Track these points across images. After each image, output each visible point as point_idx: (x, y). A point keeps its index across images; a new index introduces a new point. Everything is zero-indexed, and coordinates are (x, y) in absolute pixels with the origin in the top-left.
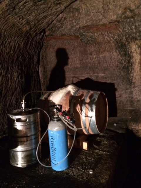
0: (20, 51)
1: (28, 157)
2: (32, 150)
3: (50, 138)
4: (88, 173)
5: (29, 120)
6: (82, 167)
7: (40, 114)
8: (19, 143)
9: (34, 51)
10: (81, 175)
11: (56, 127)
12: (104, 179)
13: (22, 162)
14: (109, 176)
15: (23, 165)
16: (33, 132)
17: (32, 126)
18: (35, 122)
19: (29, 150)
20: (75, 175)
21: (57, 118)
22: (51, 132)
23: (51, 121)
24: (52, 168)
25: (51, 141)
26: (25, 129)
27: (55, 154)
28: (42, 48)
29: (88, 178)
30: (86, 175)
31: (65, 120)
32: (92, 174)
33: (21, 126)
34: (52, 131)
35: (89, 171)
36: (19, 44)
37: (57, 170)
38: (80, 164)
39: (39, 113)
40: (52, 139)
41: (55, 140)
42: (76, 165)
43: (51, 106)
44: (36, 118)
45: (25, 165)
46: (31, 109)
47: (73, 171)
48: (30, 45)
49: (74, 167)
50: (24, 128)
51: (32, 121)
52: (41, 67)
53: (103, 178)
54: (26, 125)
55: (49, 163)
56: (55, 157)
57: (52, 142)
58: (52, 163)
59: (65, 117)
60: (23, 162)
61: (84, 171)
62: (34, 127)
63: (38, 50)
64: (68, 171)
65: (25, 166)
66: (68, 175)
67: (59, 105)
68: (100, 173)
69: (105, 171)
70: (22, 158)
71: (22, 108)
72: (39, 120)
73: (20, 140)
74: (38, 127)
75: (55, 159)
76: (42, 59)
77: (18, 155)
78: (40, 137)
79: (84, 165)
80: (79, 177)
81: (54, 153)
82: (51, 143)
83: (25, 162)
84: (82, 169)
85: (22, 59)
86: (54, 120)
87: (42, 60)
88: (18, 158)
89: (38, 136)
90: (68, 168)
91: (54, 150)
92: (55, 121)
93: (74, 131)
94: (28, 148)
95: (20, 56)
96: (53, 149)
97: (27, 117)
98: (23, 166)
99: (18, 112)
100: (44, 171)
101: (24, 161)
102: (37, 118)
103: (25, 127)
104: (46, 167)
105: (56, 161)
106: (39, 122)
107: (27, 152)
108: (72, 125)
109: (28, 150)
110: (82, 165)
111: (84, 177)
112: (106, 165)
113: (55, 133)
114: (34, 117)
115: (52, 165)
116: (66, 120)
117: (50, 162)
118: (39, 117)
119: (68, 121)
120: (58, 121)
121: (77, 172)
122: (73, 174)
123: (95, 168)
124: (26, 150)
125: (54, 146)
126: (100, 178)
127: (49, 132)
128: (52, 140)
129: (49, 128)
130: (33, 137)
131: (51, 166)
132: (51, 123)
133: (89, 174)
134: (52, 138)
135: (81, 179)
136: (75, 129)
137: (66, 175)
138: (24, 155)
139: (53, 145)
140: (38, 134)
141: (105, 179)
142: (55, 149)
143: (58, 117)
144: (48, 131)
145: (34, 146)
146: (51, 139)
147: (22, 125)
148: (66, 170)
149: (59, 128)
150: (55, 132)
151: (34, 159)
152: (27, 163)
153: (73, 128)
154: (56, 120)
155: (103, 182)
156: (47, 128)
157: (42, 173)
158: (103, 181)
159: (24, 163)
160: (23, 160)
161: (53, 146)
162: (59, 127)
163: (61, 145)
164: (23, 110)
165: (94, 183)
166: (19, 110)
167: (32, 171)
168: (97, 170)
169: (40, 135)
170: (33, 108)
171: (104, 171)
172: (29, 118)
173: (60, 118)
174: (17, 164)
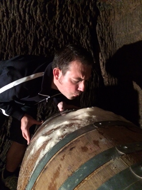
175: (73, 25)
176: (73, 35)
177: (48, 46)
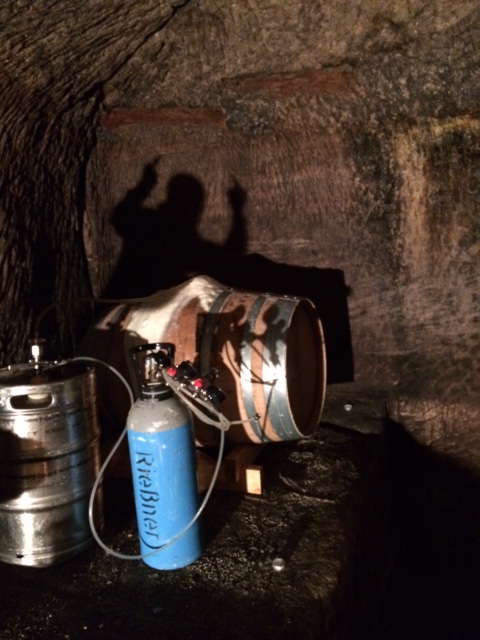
0: (13, 158)
1: (60, 528)
2: (70, 504)
3: (135, 458)
4: (268, 571)
5: (59, 400)
6: (249, 554)
7: (97, 379)
8: (25, 481)
9: (64, 161)
10: (247, 577)
11: (157, 420)
12: (323, 585)
13: (39, 546)
14: (339, 575)
15: (42, 557)
16: (73, 443)
17: (70, 422)
18: (80, 406)
19: (62, 506)
20: (224, 581)
21: (157, 389)
22: (140, 439)
23: (135, 400)
24: (144, 563)
25: (140, 470)
26: (46, 432)
27: (154, 513)
28: (93, 151)
29: (268, 585)
30: (263, 577)
31: (189, 394)
32: (281, 572)
33: (30, 424)
34: (144, 436)
35: (270, 565)
36: (8, 134)
37: (161, 568)
38: (239, 541)
39: (92, 376)
40: (143, 463)
41: (155, 464)
42: (225, 546)
43: (138, 348)
44: (84, 393)
45: (49, 556)
46: (63, 363)
47: (216, 567)
48: (50, 141)
49: (220, 553)
50: (41, 429)
51: (67, 402)
52: (88, 219)
53: (319, 585)
54: (47, 419)
55: (134, 546)
56: (153, 525)
57: (144, 471)
58: (143, 546)
59: (187, 383)
60: (40, 549)
61: (253, 563)
62: (77, 424)
63: (79, 159)
64: (202, 568)
65: (49, 562)
66: (202, 582)
67: (163, 345)
68: (308, 566)
69: (324, 559)
70: (38, 534)
71: (32, 358)
72: (94, 399)
73: (25, 470)
74: (91, 425)
75: (154, 532)
76: (94, 188)
77: (20, 524)
78: (97, 459)
79: (254, 546)
80: (238, 585)
81: (150, 510)
82: (141, 477)
83: (49, 548)
84: (247, 558)
85: (22, 187)
86: (149, 397)
87: (93, 193)
88: (20, 534)
89: (93, 456)
90: (200, 559)
91: (151, 499)
92: (153, 401)
93: (219, 431)
94: (58, 499)
95: (14, 177)
96: (147, 496)
97: (53, 389)
98: (40, 562)
99: (16, 375)
100: (117, 573)
101: (45, 546)
102: (88, 394)
103: (45, 424)
104: (124, 561)
105: (157, 536)
106: (94, 407)
107: (54, 512)
108: (211, 409)
109: (56, 504)
110: (246, 547)
111: (255, 586)
112: (328, 541)
113: (152, 441)
114: (76, 388)
115: (145, 550)
116: (193, 392)
117: (138, 541)
118: (92, 390)
119: (199, 396)
120: (161, 398)
121: (231, 570)
122: (219, 576)
123: (292, 554)
124: (49, 505)
125: (150, 485)
126: (310, 585)
127: (132, 439)
128: (143, 466)
129: (132, 426)
130: (74, 459)
131: (139, 553)
132: (137, 407)
133: (271, 575)
134: (144, 460)
135: (246, 593)
136: (223, 424)
137: (194, 582)
138: (43, 521)
139: (148, 482)
140: (92, 449)
141: (327, 585)
142: (155, 497)
143: (163, 387)
144: (126, 436)
145: (76, 491)
146: (140, 462)
147: (36, 420)
148: (192, 564)
149: (166, 422)
150: (153, 437)
151: (78, 535)
152: (55, 550)
153: (217, 419)
154: (156, 397)
155: (319, 596)
156: (122, 424)
157: (109, 583)
158: (320, 593)
159: (45, 552)
160: (40, 542)
161: (146, 486)
162: (168, 419)
163: (176, 480)
164: (37, 367)
165: (291, 599)
166: (22, 368)
167: (75, 576)
168: (298, 557)
169: (96, 451)
170: (70, 360)
171: (320, 559)
172: (59, 392)
173: (169, 388)
174: (20, 557)
175: (60, 160)
176: (57, 177)
177: (20, 194)
